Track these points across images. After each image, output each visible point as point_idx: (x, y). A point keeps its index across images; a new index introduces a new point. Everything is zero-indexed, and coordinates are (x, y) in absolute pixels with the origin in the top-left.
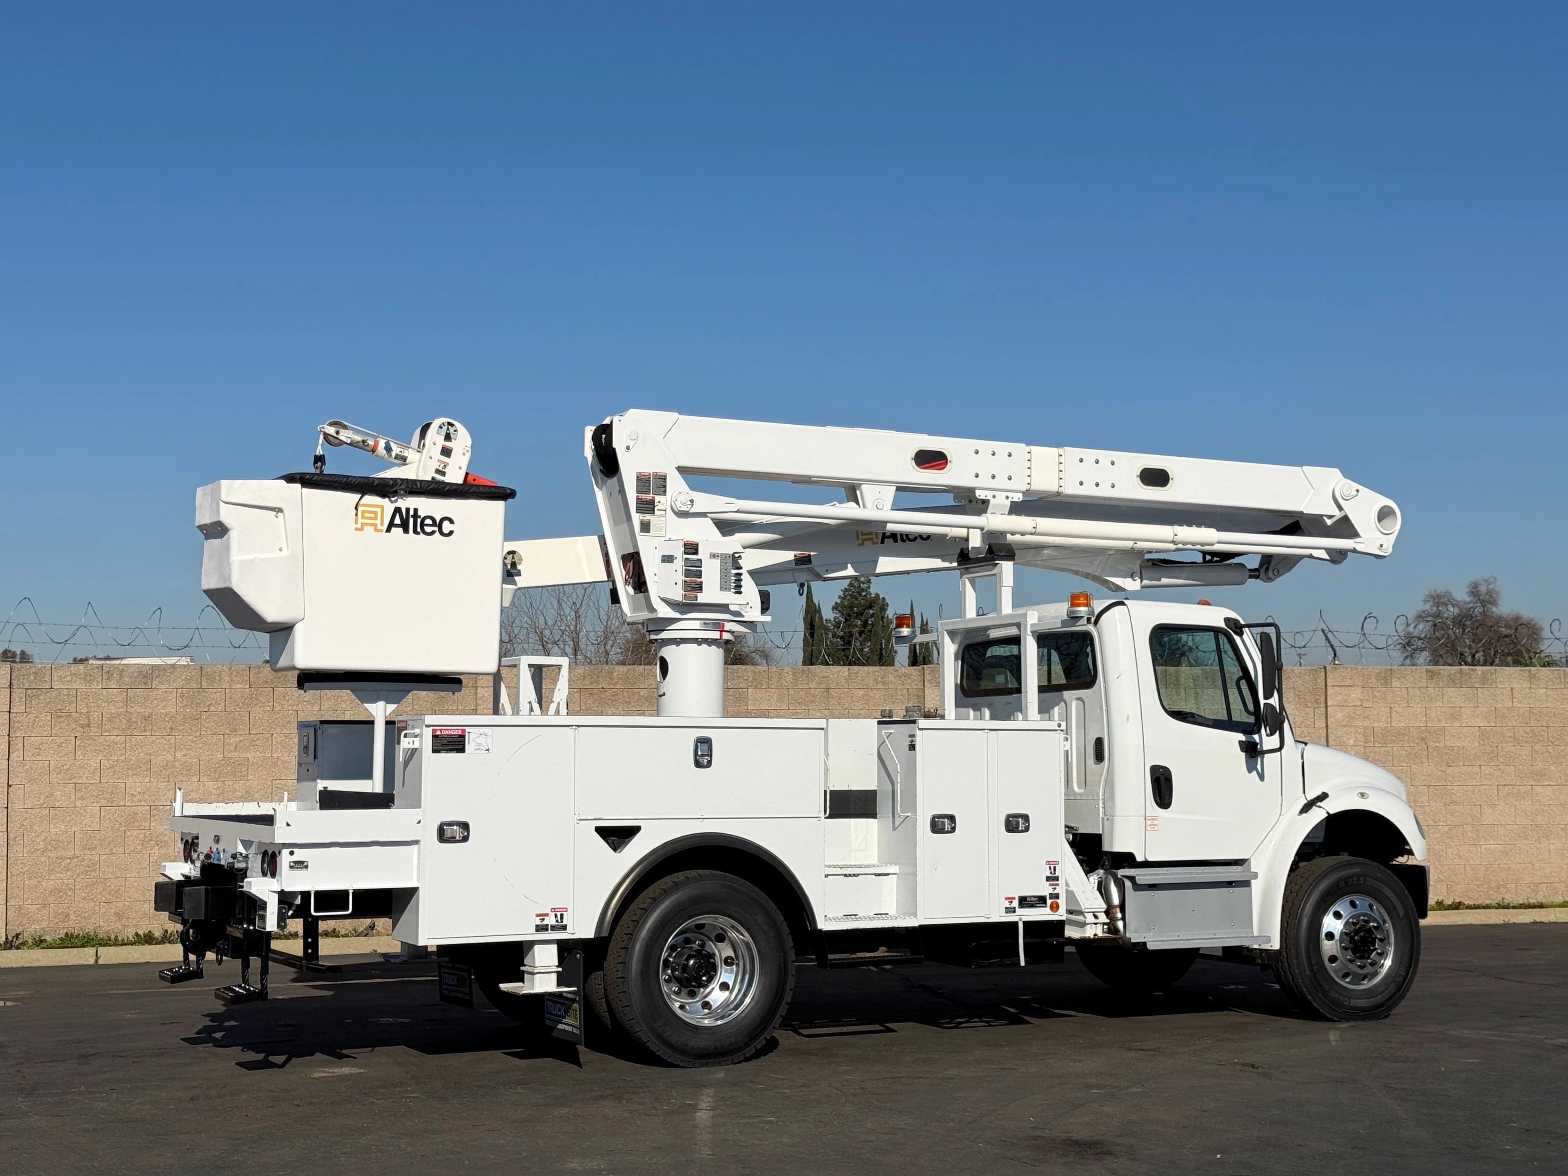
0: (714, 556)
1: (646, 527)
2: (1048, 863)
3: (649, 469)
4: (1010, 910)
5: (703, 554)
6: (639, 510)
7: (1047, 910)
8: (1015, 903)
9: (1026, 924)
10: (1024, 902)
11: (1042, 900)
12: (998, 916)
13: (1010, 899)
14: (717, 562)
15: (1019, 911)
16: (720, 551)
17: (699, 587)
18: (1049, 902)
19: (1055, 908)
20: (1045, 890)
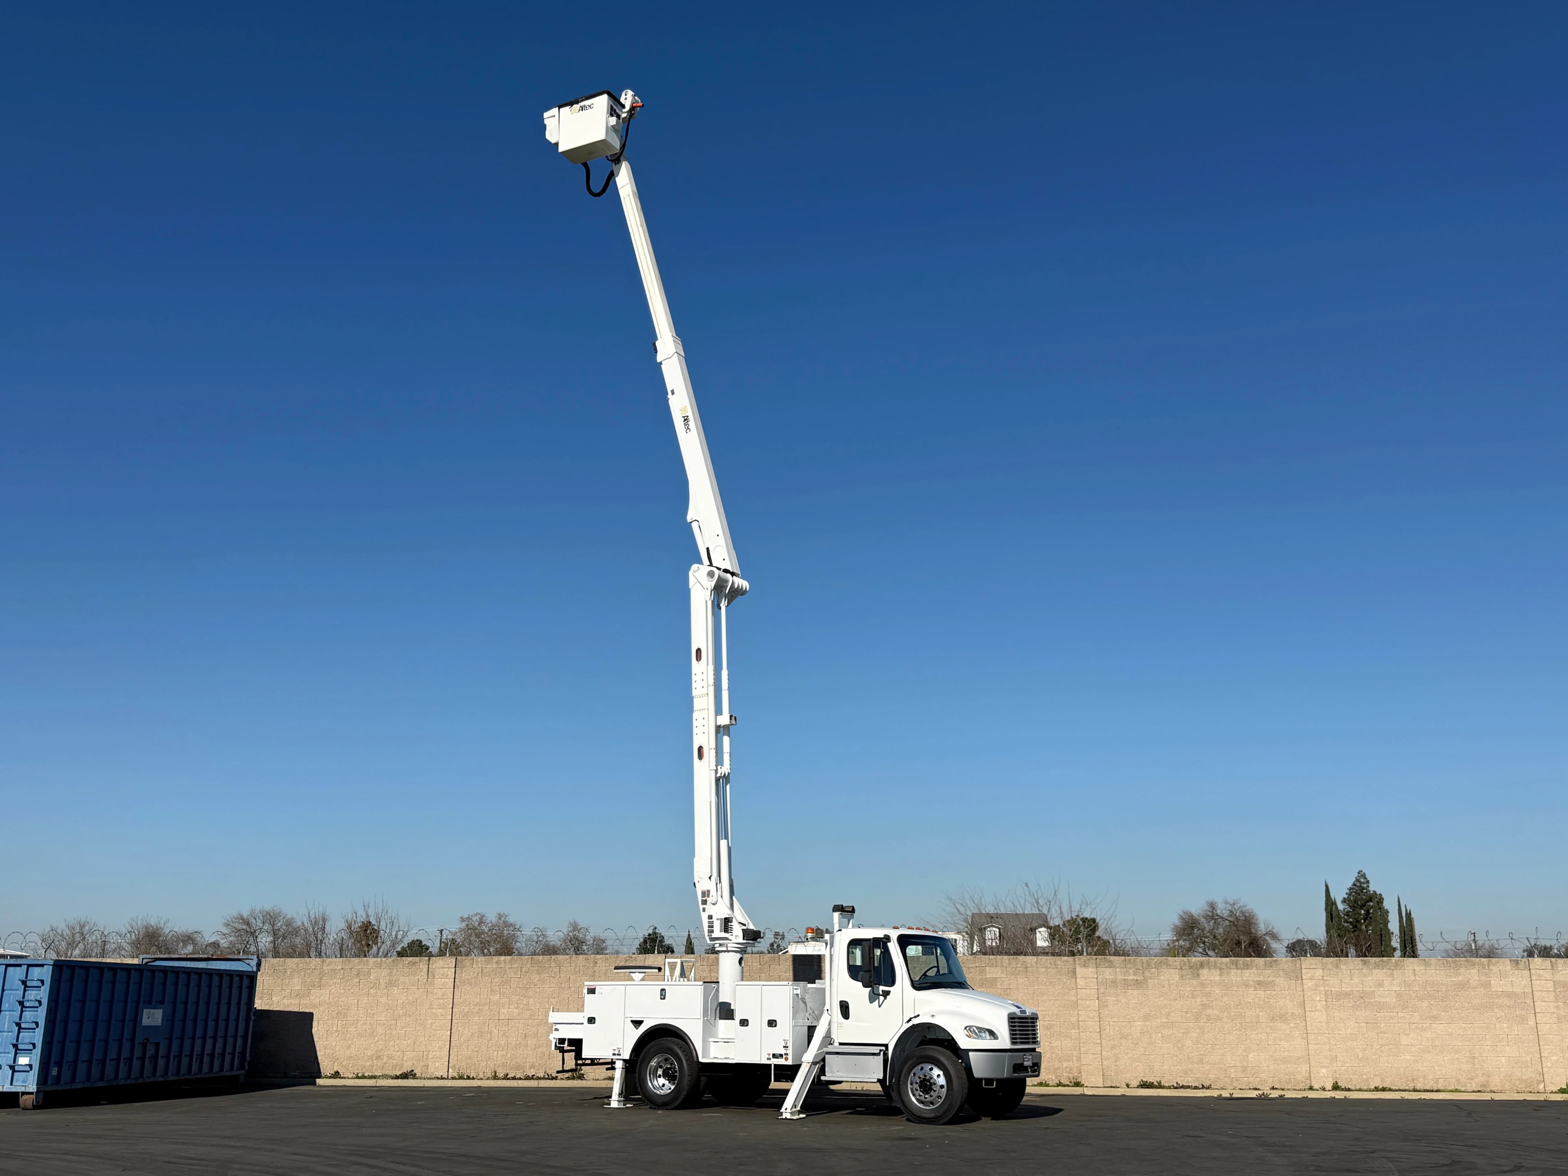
0: (718, 919)
1: (704, 910)
2: (784, 1040)
3: (705, 889)
4: (769, 1059)
5: (714, 919)
6: (702, 904)
7: (783, 1060)
8: (771, 1056)
9: (775, 1065)
10: (774, 1056)
11: (781, 1056)
12: (764, 1061)
13: (769, 1054)
14: (719, 921)
15: (772, 1059)
16: (719, 918)
17: (712, 931)
18: (784, 1056)
19: (786, 1059)
20: (783, 1052)
